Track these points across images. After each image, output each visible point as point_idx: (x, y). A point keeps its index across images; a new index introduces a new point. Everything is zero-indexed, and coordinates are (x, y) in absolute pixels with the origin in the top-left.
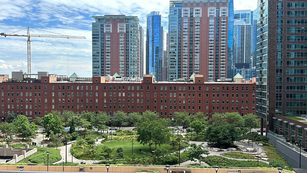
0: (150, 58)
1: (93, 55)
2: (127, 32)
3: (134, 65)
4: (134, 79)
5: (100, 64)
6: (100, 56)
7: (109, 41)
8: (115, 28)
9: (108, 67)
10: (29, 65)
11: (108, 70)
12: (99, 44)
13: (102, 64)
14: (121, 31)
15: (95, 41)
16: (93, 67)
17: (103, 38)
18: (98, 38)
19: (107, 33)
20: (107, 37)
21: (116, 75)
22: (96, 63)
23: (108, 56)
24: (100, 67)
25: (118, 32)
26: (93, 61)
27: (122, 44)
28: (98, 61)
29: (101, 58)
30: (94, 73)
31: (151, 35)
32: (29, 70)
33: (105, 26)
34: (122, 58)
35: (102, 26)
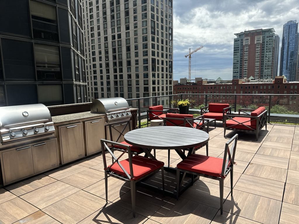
0: (285, 62)
1: (234, 64)
2: (263, 42)
3: (268, 69)
4: (267, 80)
5: (239, 69)
6: (239, 63)
7: (247, 51)
8: (253, 40)
9: (246, 72)
10: (190, 73)
11: (245, 74)
12: (239, 54)
13: (240, 70)
14: (258, 42)
15: (236, 52)
16: (234, 73)
17: (242, 50)
18: (239, 50)
19: (246, 45)
20: (245, 48)
21: (251, 78)
22: (236, 69)
23: (246, 63)
24: (239, 72)
25: (255, 43)
26: (234, 68)
27: (258, 53)
28: (237, 68)
29: (240, 65)
30: (234, 77)
31: (286, 41)
32: (190, 77)
33: (244, 40)
34: (257, 64)
35: (242, 40)
